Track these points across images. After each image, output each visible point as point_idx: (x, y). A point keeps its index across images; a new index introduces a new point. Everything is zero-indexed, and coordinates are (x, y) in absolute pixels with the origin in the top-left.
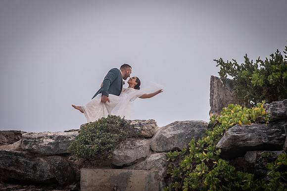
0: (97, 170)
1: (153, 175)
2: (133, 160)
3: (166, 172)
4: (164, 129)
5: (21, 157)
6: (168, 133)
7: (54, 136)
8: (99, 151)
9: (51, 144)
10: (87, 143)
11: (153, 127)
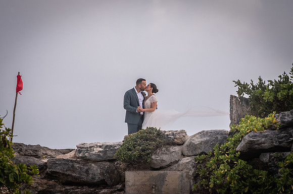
0: (138, 172)
1: (185, 175)
2: (168, 163)
3: (195, 172)
4: (193, 137)
5: (76, 164)
6: (197, 140)
7: (103, 145)
8: (140, 156)
9: (100, 152)
10: (130, 150)
11: (184, 136)
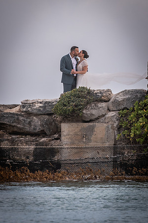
0: (72, 124)
1: (110, 126)
2: (96, 116)
3: (119, 124)
4: (117, 95)
5: (20, 117)
6: (120, 98)
7: (43, 102)
8: (73, 111)
9: (41, 107)
10: (65, 105)
11: (109, 94)
